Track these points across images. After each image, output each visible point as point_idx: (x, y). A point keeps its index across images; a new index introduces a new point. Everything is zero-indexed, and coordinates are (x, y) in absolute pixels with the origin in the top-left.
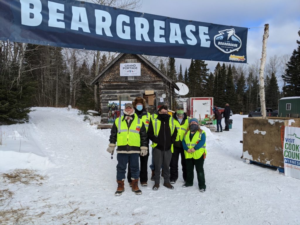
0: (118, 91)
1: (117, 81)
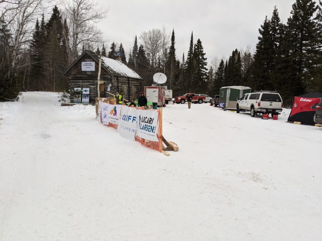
0: (81, 81)
1: (80, 74)
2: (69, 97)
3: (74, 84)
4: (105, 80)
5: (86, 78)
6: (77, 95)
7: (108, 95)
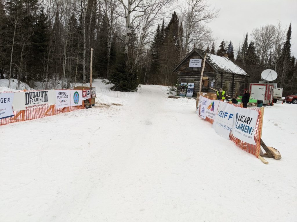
0: (187, 77)
1: (187, 70)
2: (176, 91)
3: (182, 79)
4: (209, 76)
5: (192, 74)
6: (183, 89)
7: (210, 90)
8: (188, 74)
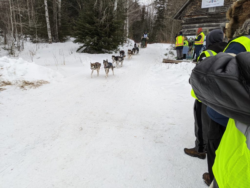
0: (197, 25)
1: (198, 14)
3: (188, 31)
5: (206, 20)
8: (198, 21)
